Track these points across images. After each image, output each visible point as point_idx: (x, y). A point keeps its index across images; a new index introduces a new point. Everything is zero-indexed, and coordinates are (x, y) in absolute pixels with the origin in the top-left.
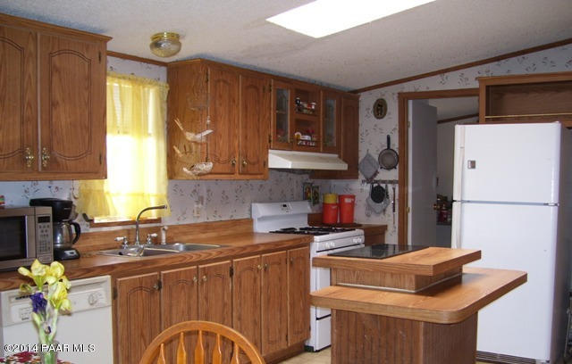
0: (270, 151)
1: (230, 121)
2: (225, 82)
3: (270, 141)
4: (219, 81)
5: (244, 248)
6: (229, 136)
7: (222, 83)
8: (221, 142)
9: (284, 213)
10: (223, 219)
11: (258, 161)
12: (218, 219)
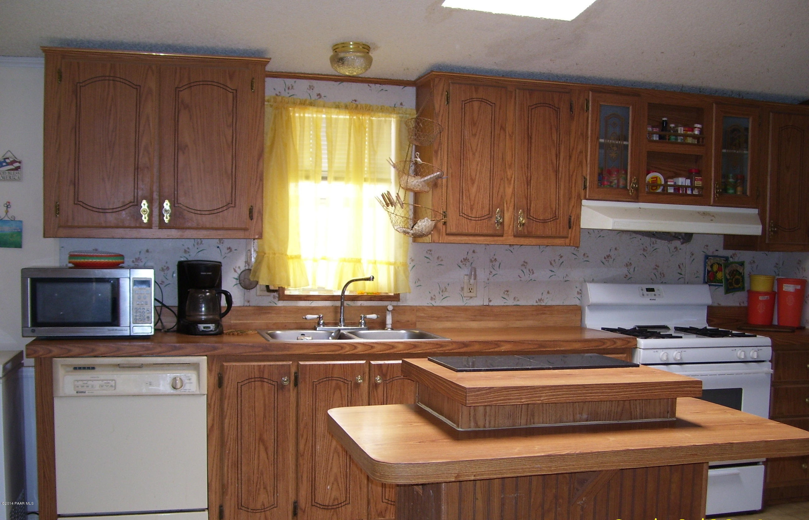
0: (584, 202)
1: (492, 158)
2: (481, 100)
3: (585, 188)
4: (471, 100)
5: (465, 344)
6: (491, 178)
7: (476, 104)
8: (474, 190)
9: (646, 300)
10: (522, 303)
11: (555, 218)
12: (510, 302)
